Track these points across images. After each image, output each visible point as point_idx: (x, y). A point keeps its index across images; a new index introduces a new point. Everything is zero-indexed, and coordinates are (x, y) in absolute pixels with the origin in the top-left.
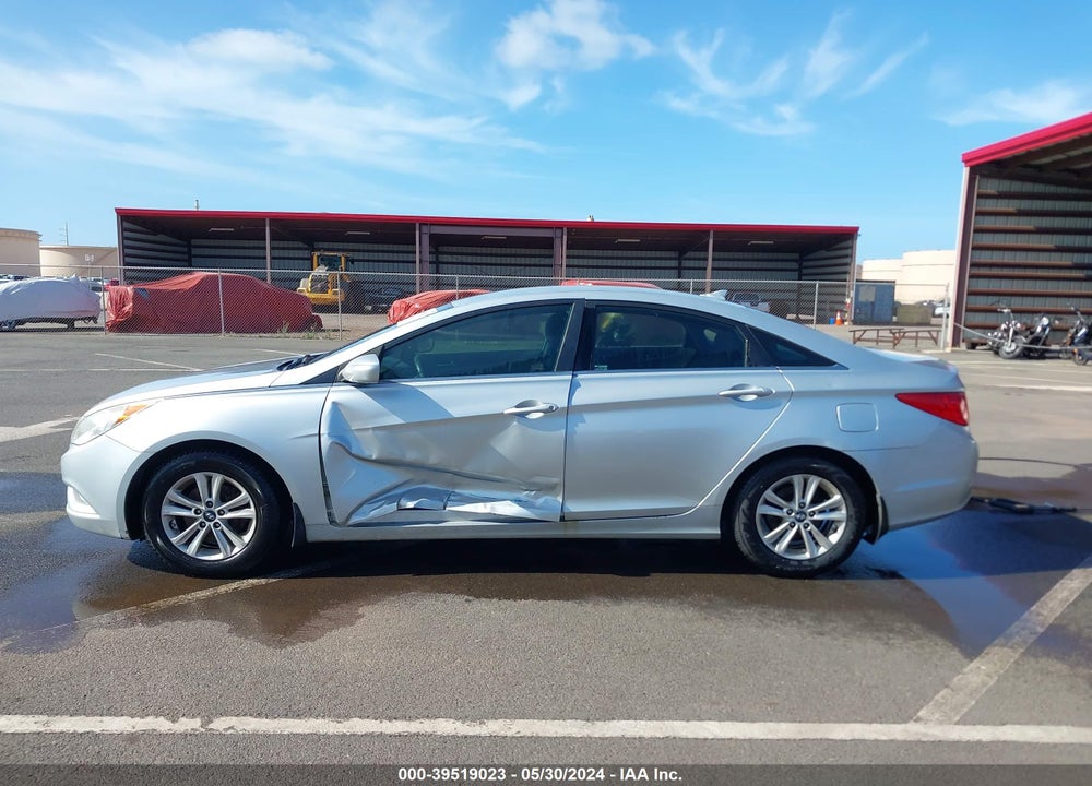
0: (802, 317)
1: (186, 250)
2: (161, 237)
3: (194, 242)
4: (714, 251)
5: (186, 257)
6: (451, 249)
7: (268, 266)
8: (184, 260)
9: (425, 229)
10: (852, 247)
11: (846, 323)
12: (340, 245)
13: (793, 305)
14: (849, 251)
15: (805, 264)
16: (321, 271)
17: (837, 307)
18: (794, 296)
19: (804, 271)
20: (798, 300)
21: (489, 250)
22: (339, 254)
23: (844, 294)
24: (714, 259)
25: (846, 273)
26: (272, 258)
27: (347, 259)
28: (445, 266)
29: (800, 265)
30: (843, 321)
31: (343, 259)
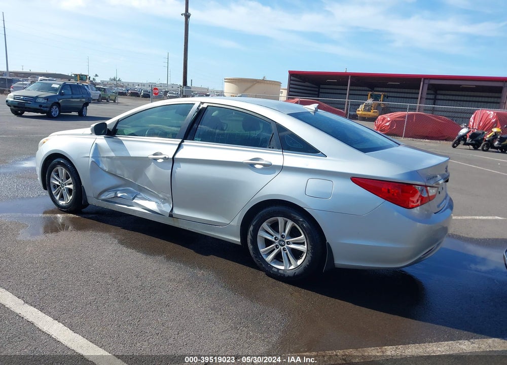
1: (317, 89)
2: (307, 84)
3: (321, 86)
5: (317, 93)
6: (443, 92)
7: (347, 98)
8: (315, 94)
9: (426, 81)
12: (382, 89)
16: (370, 101)
21: (464, 93)
22: (381, 93)
26: (350, 94)
27: (385, 96)
28: (439, 101)
31: (382, 95)
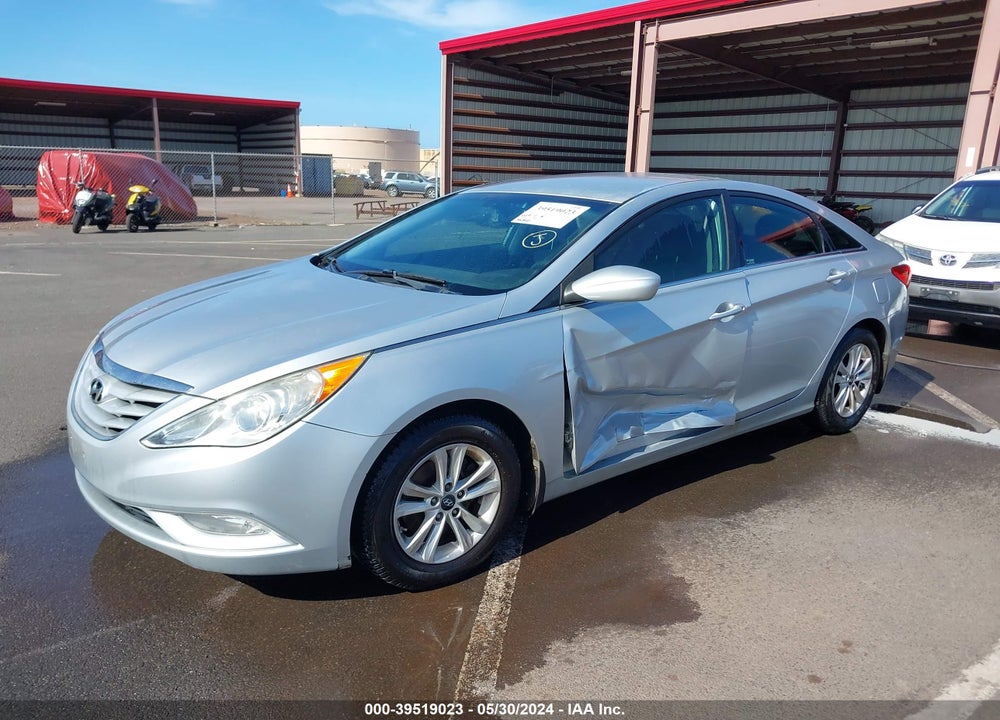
0: (246, 189)
4: (160, 120)
10: (295, 122)
11: (297, 195)
13: (236, 178)
14: (292, 126)
15: (243, 137)
17: (285, 179)
18: (235, 169)
19: (243, 144)
20: (241, 173)
23: (292, 167)
24: (161, 130)
25: (292, 146)
29: (239, 138)
30: (294, 193)
